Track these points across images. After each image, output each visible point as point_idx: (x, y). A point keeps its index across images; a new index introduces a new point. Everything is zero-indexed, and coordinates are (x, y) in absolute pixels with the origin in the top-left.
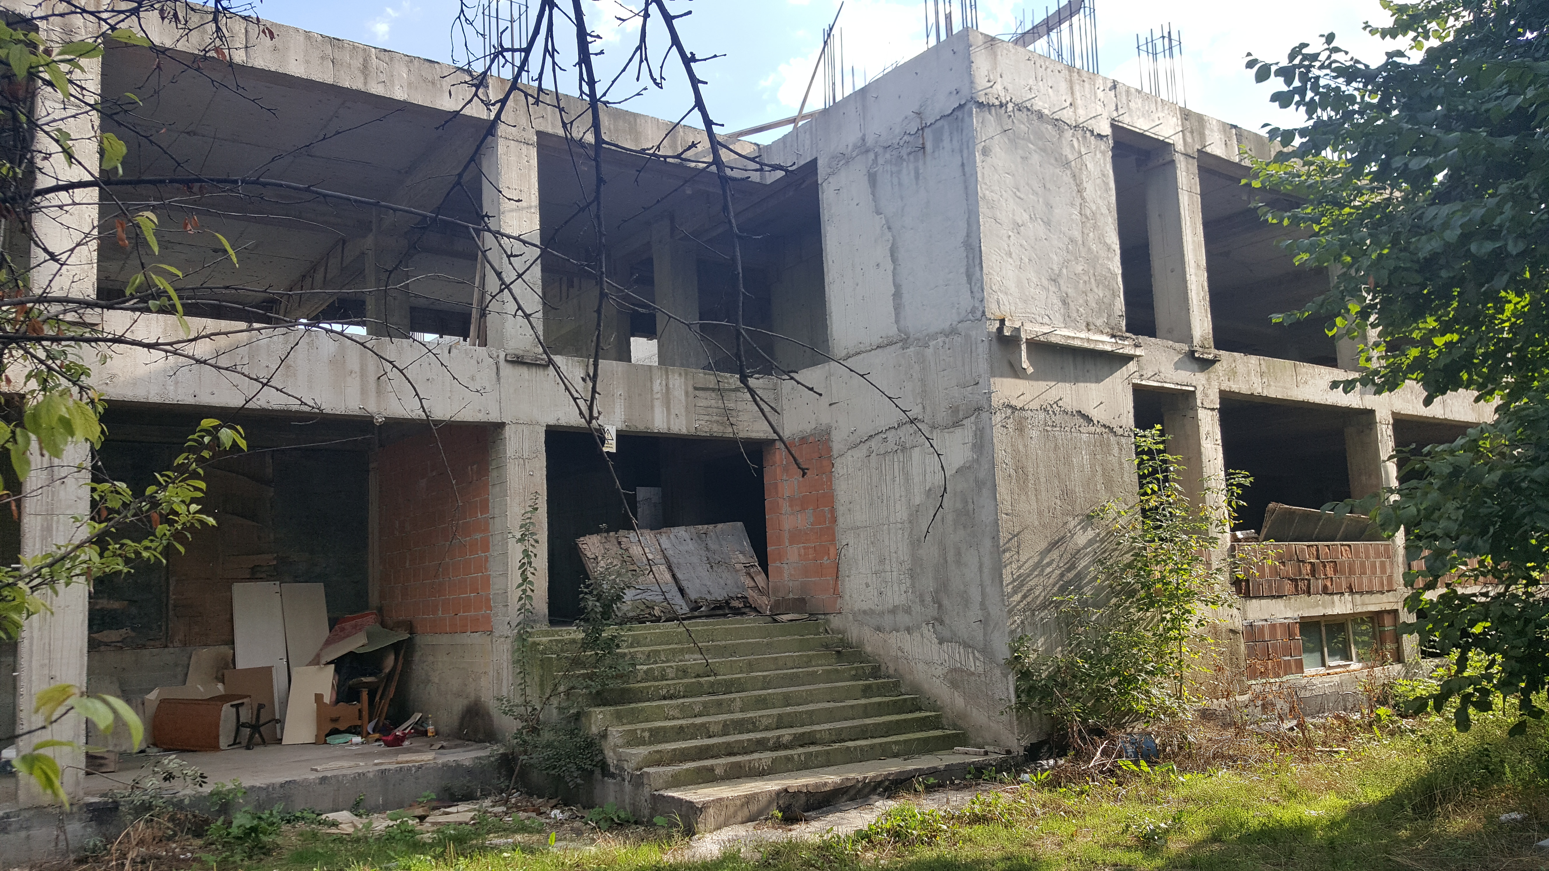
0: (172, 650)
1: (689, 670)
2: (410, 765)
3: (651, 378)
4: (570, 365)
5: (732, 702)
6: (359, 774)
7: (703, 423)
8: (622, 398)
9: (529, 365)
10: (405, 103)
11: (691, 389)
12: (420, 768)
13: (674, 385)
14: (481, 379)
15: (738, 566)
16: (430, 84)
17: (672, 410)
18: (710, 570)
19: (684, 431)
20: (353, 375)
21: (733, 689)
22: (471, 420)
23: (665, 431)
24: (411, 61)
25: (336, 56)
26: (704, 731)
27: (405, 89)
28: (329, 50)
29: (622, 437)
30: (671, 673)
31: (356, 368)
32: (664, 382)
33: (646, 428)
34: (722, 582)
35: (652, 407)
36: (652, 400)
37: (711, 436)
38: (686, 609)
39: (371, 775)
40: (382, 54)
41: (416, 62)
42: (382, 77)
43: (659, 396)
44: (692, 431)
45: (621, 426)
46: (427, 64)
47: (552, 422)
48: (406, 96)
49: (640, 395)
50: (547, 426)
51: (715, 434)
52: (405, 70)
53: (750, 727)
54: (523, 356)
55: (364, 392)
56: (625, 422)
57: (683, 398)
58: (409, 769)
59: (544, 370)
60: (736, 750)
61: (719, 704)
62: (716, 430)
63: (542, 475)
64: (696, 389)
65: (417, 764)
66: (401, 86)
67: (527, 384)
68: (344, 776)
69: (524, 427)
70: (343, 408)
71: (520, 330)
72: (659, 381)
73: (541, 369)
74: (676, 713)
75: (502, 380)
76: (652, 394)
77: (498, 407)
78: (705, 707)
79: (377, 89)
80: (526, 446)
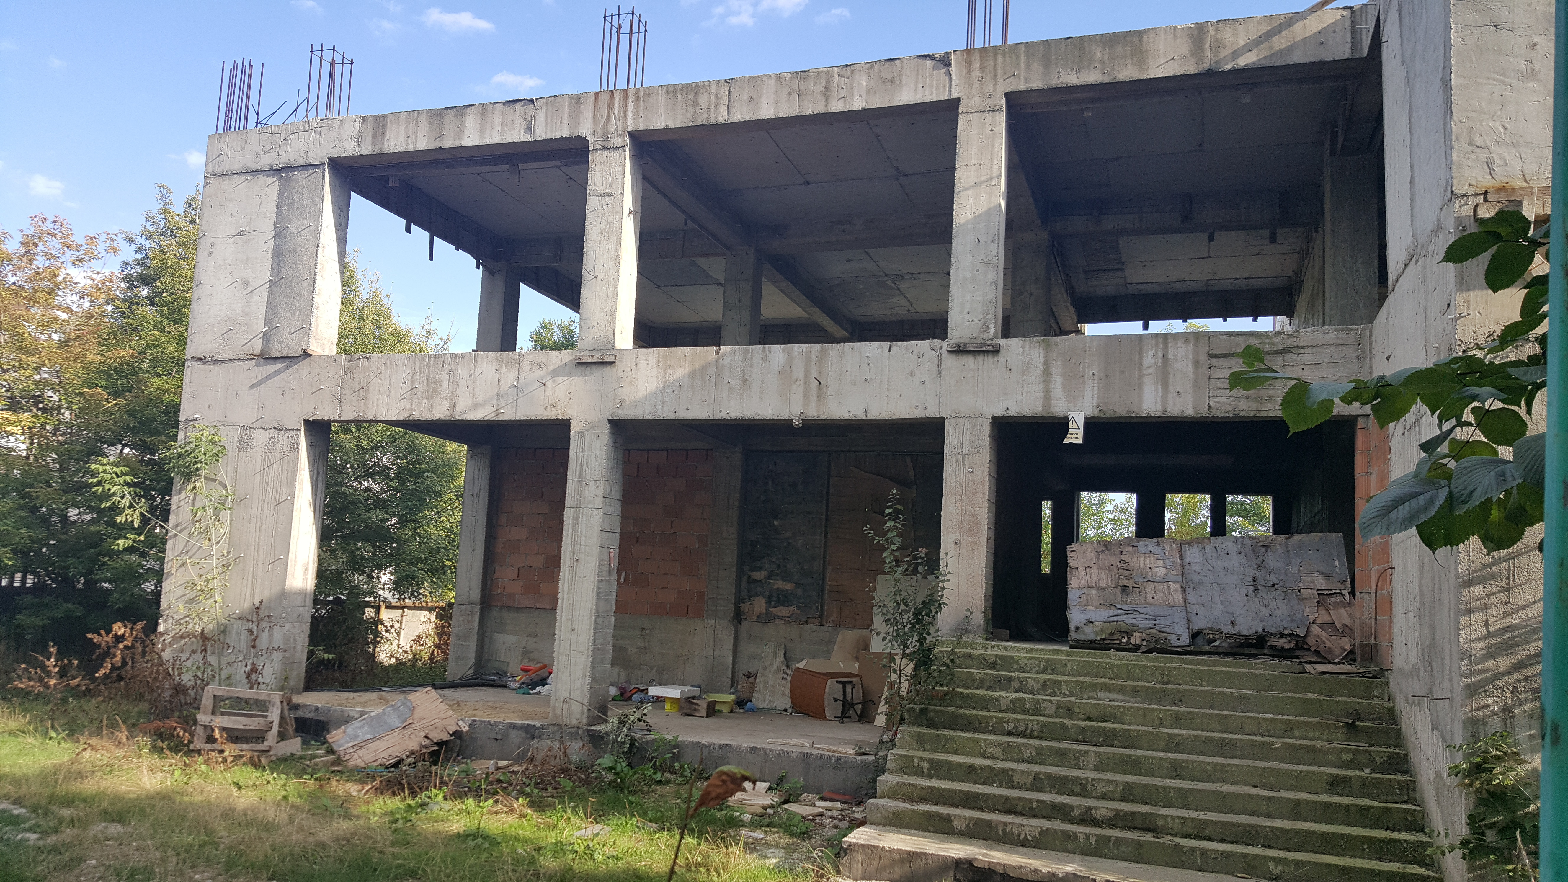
0: (826, 628)
1: (1077, 710)
2: (831, 754)
3: (1141, 349)
4: (1027, 347)
5: (1083, 755)
6: (784, 752)
7: (1222, 400)
8: (1096, 378)
9: (974, 353)
10: (864, 111)
11: (1203, 357)
12: (839, 759)
13: (1175, 355)
14: (921, 374)
15: (1306, 593)
16: (889, 83)
17: (1171, 388)
18: (1251, 594)
19: (1190, 412)
20: (798, 383)
21: (1116, 743)
22: (907, 417)
23: (1159, 414)
24: (872, 67)
25: (802, 88)
26: (1005, 778)
27: (864, 97)
28: (796, 84)
29: (1091, 424)
30: (1049, 709)
31: (801, 375)
32: (1160, 354)
33: (1128, 411)
34: (1265, 612)
35: (1140, 386)
36: (1141, 377)
37: (1237, 416)
38: (1185, 639)
39: (794, 755)
40: (843, 72)
41: (876, 67)
42: (842, 93)
43: (1151, 370)
44: (1204, 412)
45: (1091, 411)
46: (888, 63)
47: (999, 412)
48: (864, 104)
49: (1122, 372)
50: (994, 418)
51: (1242, 414)
52: (865, 77)
53: (1077, 789)
54: (965, 345)
55: (806, 397)
56: (1098, 406)
57: (1190, 370)
58: (829, 758)
59: (994, 356)
60: (1019, 809)
61: (1062, 753)
62: (1244, 408)
63: (983, 472)
64: (1212, 356)
65: (837, 755)
66: (861, 96)
67: (971, 373)
68: (771, 750)
69: (966, 421)
70: (787, 414)
71: (967, 317)
72: (1152, 353)
73: (990, 356)
74: (997, 752)
75: (943, 373)
76: (1140, 370)
77: (937, 401)
78: (1038, 754)
79: (837, 106)
80: (967, 441)
